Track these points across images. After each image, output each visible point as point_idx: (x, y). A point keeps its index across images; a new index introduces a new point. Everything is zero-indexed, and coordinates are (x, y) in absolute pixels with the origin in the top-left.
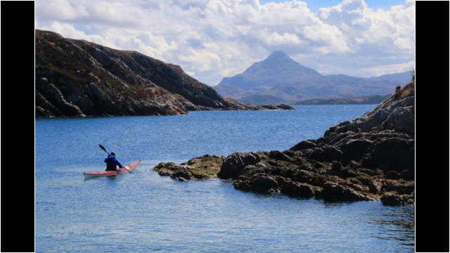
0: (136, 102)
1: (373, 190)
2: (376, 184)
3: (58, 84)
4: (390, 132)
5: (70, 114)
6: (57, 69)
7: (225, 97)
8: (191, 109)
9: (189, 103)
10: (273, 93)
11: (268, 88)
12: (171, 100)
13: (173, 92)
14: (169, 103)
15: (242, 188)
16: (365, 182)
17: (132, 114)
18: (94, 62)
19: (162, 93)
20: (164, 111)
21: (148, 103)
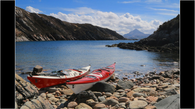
0: (106, 38)
1: (146, 49)
2: (147, 48)
3: (91, 34)
4: (152, 39)
5: (93, 40)
6: (91, 31)
7: (125, 37)
8: (117, 40)
9: (117, 38)
10: (135, 37)
11: (134, 36)
12: (113, 37)
13: (114, 36)
14: (113, 38)
15: (121, 48)
16: (145, 48)
17: (105, 40)
18: (98, 30)
19: (111, 36)
20: (112, 40)
21: (109, 38)
